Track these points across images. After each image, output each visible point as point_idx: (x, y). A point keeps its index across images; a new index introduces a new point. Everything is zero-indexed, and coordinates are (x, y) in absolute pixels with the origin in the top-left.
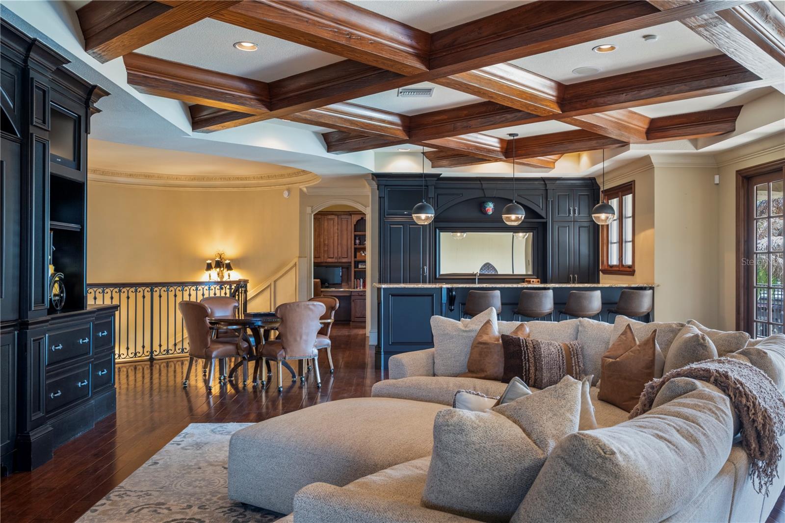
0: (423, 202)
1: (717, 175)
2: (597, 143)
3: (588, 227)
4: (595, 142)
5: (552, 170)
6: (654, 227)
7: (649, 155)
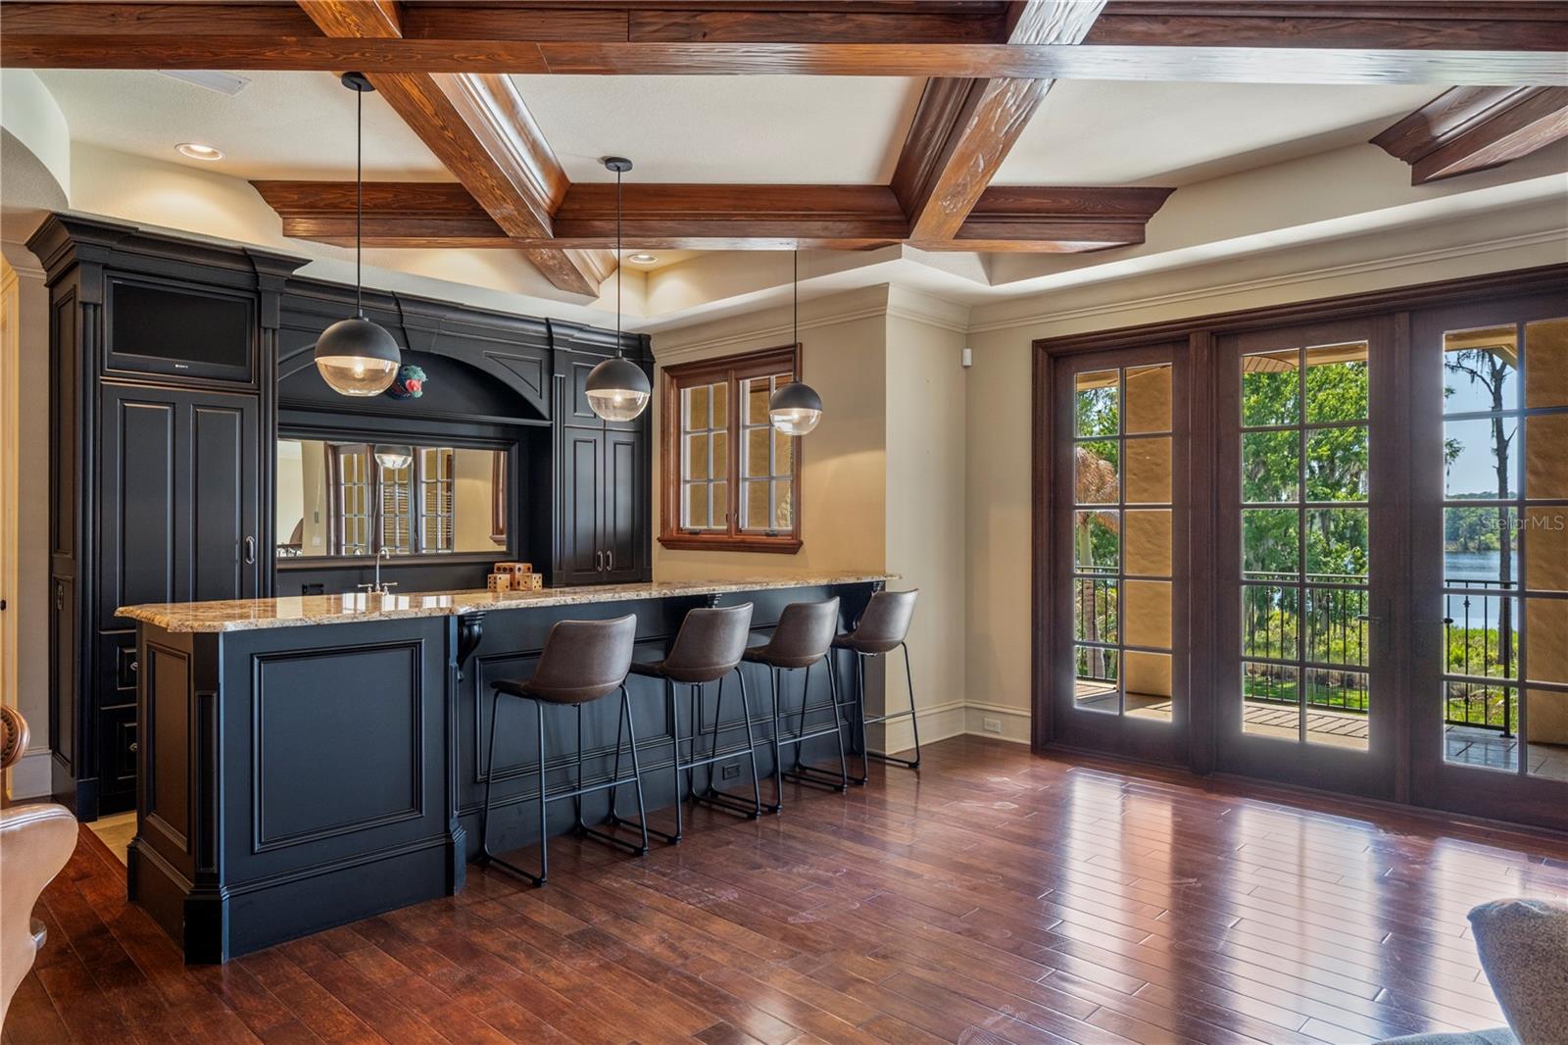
0: (357, 317)
1: (967, 348)
2: (826, 229)
3: (632, 444)
4: (820, 224)
5: (593, 301)
6: (884, 448)
7: (888, 284)
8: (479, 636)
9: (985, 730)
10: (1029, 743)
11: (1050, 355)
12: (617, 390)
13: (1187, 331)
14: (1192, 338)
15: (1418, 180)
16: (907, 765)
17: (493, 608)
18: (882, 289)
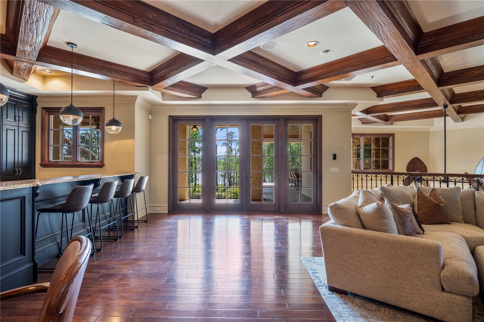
1: (151, 115)
5: (25, 82)
6: (134, 139)
7: (138, 96)
8: (39, 193)
9: (155, 211)
10: (167, 212)
11: (173, 119)
12: (72, 116)
13: (205, 118)
14: (207, 119)
15: (253, 97)
16: (144, 222)
17: (46, 184)
18: (136, 97)
